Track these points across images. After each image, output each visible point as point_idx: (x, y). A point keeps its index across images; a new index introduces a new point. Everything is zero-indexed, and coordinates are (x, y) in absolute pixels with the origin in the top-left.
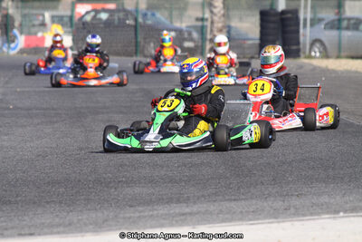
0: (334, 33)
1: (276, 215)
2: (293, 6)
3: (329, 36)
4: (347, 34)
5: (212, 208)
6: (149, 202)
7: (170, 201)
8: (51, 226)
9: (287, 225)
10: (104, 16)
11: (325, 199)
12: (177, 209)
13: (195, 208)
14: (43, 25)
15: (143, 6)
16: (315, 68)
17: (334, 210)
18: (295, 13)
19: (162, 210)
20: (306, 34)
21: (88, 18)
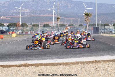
0: (104, 30)
1: (95, 56)
2: (98, 27)
3: (103, 31)
4: (105, 31)
5: (86, 55)
6: (78, 54)
7: (80, 54)
8: (64, 57)
9: (97, 57)
10: (72, 28)
11: (102, 53)
12: (81, 55)
13: (84, 55)
14: (64, 30)
15: (77, 27)
16: (101, 35)
17: (104, 55)
18: (98, 28)
19: (80, 55)
20: (100, 31)
21: (70, 29)
